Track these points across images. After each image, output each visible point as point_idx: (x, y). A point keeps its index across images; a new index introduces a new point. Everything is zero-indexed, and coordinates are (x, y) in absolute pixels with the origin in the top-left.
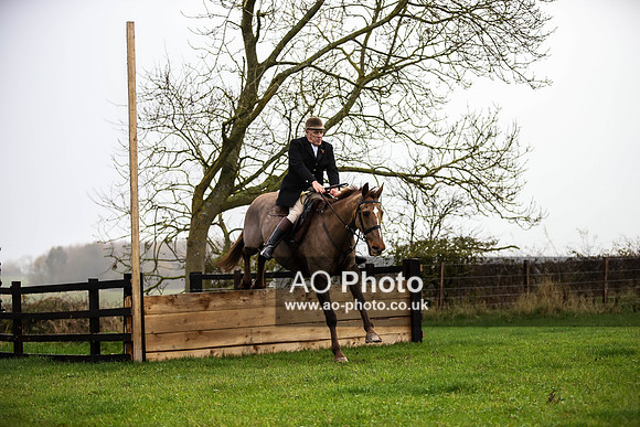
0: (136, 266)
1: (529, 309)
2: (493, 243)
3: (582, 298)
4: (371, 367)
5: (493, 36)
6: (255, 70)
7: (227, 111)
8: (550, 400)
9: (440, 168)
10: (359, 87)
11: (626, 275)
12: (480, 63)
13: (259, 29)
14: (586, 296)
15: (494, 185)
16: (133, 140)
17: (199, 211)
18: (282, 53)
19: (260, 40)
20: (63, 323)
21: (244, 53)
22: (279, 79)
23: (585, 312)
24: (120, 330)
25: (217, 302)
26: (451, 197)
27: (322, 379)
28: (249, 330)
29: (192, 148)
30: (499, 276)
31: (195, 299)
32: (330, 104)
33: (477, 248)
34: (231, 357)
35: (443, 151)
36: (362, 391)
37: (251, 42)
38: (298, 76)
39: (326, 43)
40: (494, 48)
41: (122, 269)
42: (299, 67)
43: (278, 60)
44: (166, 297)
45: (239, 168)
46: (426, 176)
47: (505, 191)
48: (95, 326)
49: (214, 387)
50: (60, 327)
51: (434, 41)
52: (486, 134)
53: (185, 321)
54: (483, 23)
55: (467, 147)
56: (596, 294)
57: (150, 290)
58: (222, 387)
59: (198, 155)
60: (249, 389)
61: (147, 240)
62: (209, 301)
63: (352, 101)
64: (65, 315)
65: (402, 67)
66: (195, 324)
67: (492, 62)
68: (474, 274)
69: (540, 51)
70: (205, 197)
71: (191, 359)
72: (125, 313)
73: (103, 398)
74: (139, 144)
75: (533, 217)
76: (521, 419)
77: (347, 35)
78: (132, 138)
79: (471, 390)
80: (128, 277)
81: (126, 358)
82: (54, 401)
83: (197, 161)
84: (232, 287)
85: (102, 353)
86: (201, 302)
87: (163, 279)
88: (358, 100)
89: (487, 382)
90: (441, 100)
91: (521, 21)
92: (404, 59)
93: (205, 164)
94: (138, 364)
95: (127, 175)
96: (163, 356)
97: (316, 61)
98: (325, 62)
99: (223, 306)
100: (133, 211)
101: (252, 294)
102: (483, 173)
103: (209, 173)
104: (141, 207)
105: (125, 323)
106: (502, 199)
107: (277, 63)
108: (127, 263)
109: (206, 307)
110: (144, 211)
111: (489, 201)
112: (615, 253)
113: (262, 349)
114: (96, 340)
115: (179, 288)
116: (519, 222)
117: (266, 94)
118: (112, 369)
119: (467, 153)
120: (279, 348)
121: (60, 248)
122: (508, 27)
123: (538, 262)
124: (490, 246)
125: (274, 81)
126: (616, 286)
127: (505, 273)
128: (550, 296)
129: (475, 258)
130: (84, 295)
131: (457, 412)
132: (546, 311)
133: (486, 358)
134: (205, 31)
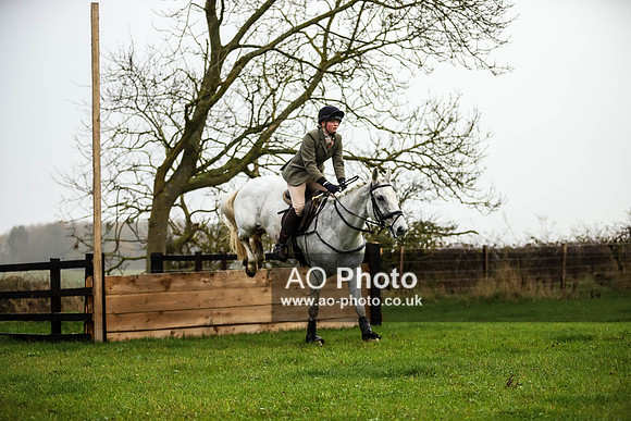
0: (98, 246)
1: (488, 294)
2: (452, 228)
3: (540, 283)
4: (330, 349)
5: (456, 22)
6: (218, 53)
7: (189, 93)
8: (508, 385)
9: (401, 153)
10: (322, 70)
11: (585, 261)
12: (441, 49)
13: (222, 11)
14: (544, 282)
15: (455, 170)
16: (96, 121)
17: (161, 192)
18: (245, 36)
19: (223, 23)
20: (24, 302)
21: (207, 36)
22: (243, 62)
23: (543, 298)
24: (81, 309)
25: (179, 283)
26: (412, 181)
27: (281, 362)
28: (209, 312)
29: (155, 129)
30: (458, 261)
31: (156, 280)
32: (292, 88)
33: (437, 233)
34: (191, 338)
35: (404, 136)
36: (321, 374)
37: (214, 25)
38: (260, 58)
39: (289, 27)
40: (456, 34)
41: (83, 248)
42: (263, 50)
43: (241, 43)
44: (127, 277)
45: (201, 150)
46: (387, 160)
47: (465, 176)
48: (57, 305)
49: (174, 367)
50: (21, 307)
51: (396, 26)
52: (447, 120)
53: (146, 302)
54: (446, 9)
55: (428, 132)
56: (554, 280)
57: (111, 270)
58: (182, 368)
59: (161, 137)
60: (209, 370)
61: (109, 220)
62: (170, 281)
63: (314, 85)
64: (27, 294)
65: (365, 52)
66: (156, 305)
67: (454, 48)
68: (434, 258)
69: (502, 38)
70: (167, 179)
71: (151, 340)
72: (87, 293)
73: (64, 378)
74: (102, 125)
75: (493, 202)
76: (480, 404)
77: (310, 19)
78: (96, 118)
79: (430, 373)
80: (90, 257)
81: (87, 338)
82: (15, 380)
83: (159, 142)
84: (193, 268)
85: (63, 333)
86: (162, 282)
87: (124, 259)
88: (320, 84)
89: (446, 366)
90: (403, 85)
91: (483, 8)
92: (367, 44)
93: (167, 146)
94: (99, 344)
95: (90, 156)
96: (123, 336)
97: (280, 44)
98: (288, 46)
99: (183, 287)
100: (95, 191)
101: (212, 275)
102: (443, 158)
103: (172, 154)
104: (103, 188)
105: (86, 304)
106: (462, 184)
107: (240, 46)
108: (88, 243)
109: (167, 288)
110: (106, 191)
111: (449, 186)
112: (573, 240)
113: (222, 331)
114: (57, 320)
115: (139, 269)
116: (479, 207)
117: (229, 76)
118: (73, 349)
119: (428, 138)
120: (239, 329)
121: (21, 227)
122: (471, 13)
123: (497, 247)
124: (449, 231)
125: (237, 64)
126: (574, 272)
127: (464, 257)
128: (508, 281)
129: (434, 242)
130: (46, 274)
131: (416, 396)
132: (504, 296)
133: (444, 343)
134: (169, 13)
